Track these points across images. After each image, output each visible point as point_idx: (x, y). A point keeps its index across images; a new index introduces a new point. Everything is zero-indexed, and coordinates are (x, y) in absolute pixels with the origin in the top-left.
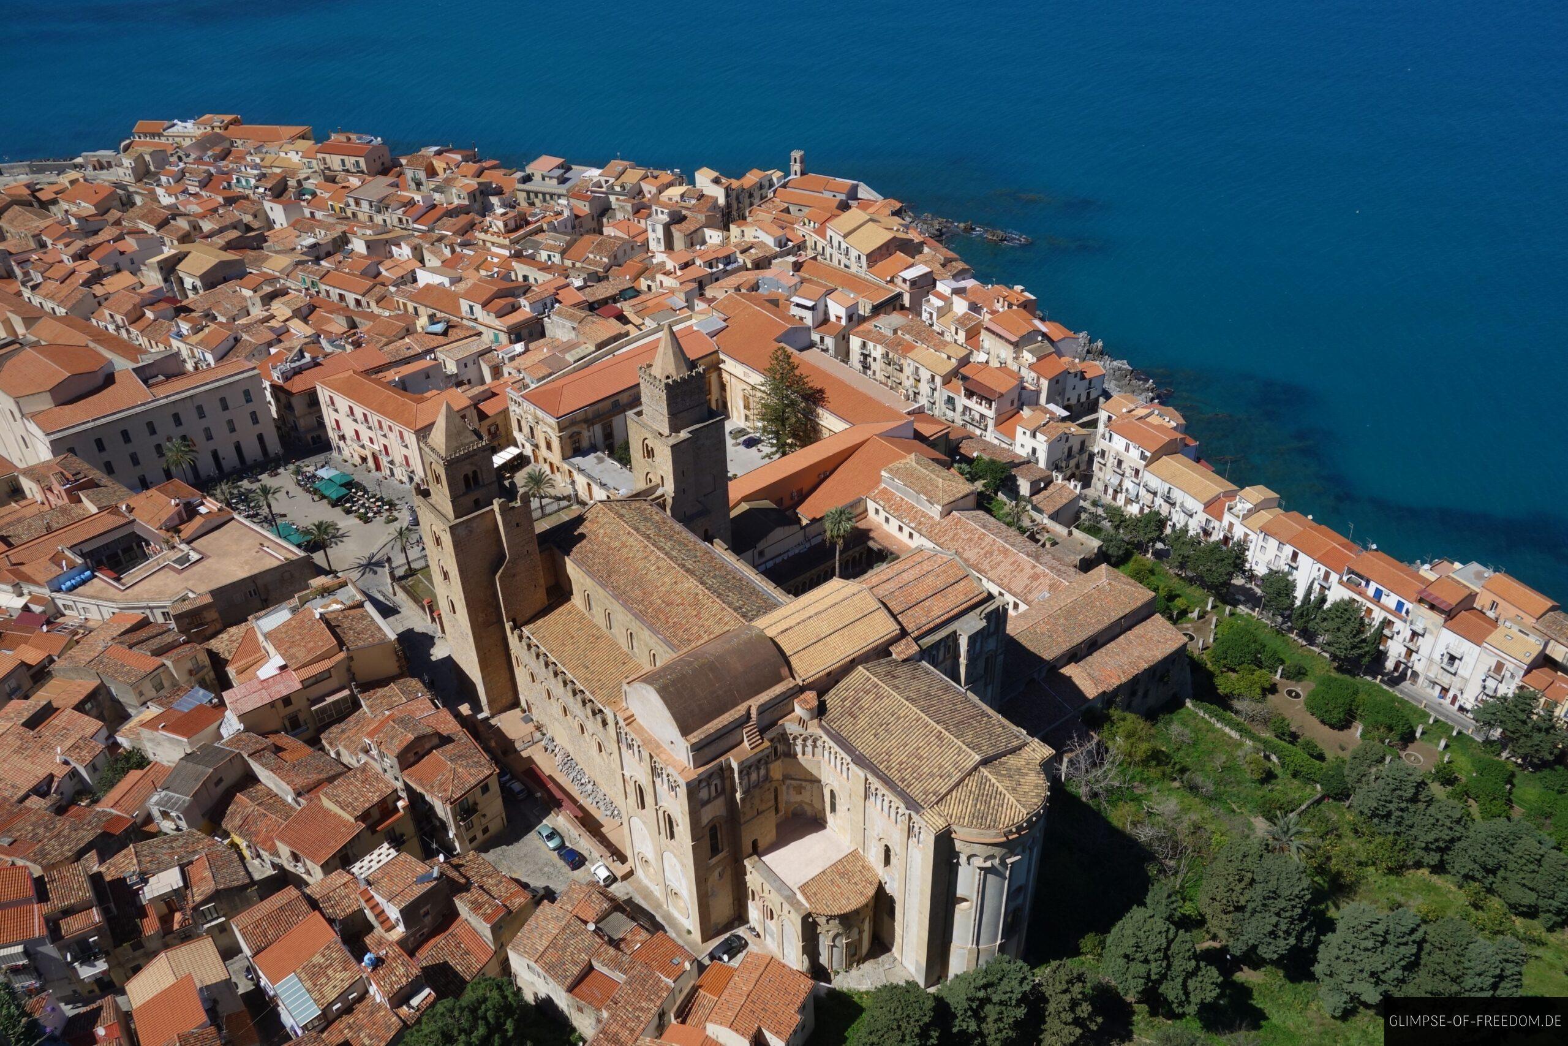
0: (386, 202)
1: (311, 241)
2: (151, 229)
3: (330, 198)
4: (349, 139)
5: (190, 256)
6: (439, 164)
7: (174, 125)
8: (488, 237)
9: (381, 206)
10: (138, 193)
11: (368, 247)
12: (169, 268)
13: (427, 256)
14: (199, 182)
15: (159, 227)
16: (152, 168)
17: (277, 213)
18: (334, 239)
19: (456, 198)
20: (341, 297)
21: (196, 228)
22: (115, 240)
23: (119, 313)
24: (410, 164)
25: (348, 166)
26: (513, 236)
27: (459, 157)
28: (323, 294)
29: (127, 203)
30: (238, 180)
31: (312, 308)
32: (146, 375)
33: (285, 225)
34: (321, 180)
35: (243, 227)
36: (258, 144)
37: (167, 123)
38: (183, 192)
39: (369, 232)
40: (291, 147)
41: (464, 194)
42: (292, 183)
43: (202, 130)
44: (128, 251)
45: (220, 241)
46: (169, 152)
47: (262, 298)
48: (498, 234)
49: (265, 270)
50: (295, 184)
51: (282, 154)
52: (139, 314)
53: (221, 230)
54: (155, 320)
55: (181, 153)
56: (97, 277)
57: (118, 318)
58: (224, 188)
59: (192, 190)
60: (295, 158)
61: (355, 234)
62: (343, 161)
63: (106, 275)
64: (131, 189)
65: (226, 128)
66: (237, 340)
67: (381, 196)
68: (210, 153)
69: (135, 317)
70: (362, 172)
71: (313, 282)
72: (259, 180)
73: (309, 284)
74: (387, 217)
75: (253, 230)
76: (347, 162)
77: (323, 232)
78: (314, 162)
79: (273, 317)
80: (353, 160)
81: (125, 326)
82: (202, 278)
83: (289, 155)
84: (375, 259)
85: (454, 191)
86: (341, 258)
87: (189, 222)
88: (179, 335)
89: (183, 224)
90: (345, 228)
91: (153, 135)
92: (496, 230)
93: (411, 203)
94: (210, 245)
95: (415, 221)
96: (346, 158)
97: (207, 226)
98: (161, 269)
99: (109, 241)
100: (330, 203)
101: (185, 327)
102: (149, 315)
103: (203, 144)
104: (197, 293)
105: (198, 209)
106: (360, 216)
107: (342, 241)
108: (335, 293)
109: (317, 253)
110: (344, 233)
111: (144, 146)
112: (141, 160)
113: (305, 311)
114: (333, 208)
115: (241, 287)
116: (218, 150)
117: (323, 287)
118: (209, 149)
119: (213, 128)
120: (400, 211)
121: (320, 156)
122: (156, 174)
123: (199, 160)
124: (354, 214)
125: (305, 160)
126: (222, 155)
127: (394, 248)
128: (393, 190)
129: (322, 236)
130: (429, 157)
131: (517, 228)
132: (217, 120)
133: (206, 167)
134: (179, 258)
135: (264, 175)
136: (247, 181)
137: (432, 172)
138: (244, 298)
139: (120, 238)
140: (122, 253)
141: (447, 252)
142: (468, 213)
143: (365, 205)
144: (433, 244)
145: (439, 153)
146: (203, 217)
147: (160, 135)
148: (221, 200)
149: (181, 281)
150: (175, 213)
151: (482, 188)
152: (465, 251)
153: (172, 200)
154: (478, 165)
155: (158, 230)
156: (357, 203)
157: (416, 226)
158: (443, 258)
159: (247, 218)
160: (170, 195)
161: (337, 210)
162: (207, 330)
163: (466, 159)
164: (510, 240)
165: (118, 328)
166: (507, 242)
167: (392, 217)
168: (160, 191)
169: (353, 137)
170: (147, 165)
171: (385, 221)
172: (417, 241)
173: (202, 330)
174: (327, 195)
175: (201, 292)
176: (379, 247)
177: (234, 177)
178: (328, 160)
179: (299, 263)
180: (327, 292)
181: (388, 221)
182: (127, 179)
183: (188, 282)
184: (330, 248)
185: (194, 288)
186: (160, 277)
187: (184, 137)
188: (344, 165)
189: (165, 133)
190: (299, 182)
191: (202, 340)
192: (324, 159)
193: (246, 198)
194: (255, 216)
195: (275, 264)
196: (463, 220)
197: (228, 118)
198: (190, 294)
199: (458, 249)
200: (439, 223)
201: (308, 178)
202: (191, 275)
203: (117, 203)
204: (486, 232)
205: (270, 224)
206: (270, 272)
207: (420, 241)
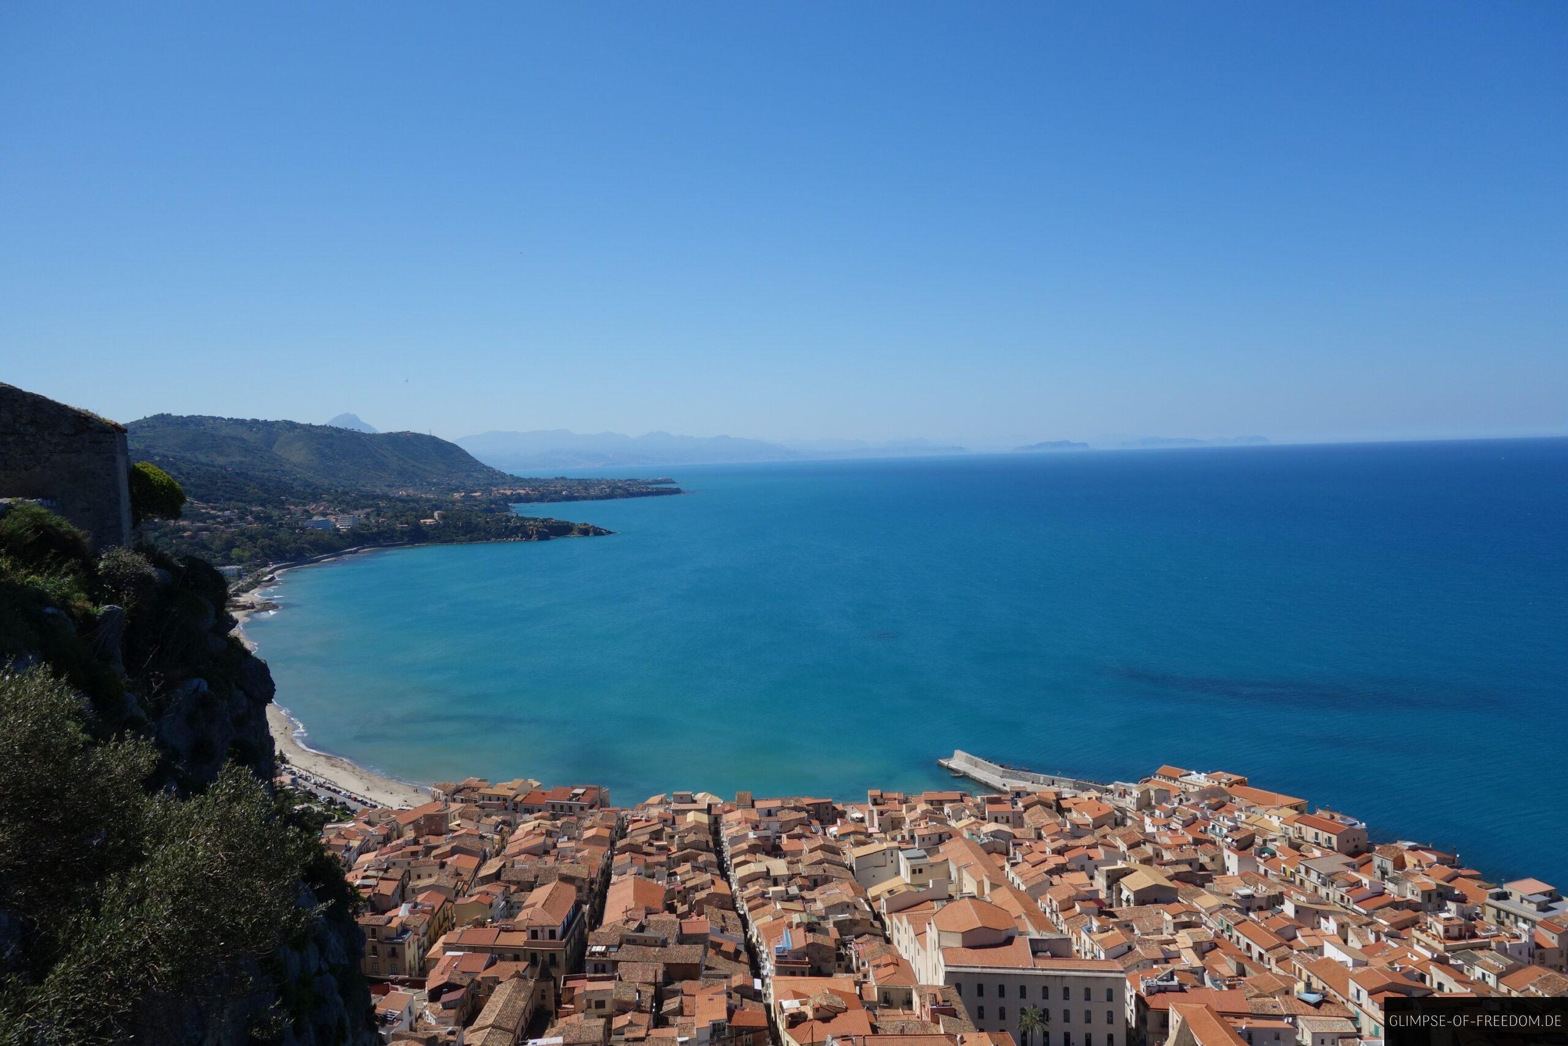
0: (1335, 877)
1: (1247, 891)
2: (1123, 847)
3: (1285, 862)
4: (1333, 818)
5: (1135, 873)
6: (1410, 860)
7: (1190, 775)
8: (1423, 937)
9: (1329, 880)
10: (1131, 818)
11: (1297, 912)
12: (1114, 879)
13: (1351, 937)
14: (1184, 821)
15: (1131, 847)
16: (1153, 803)
17: (1232, 861)
18: (1269, 896)
19: (1411, 892)
20: (1249, 946)
21: (1158, 855)
22: (1089, 847)
23: (1056, 900)
24: (1381, 852)
25: (1321, 840)
26: (1450, 943)
27: (1434, 858)
28: (1234, 939)
29: (1119, 823)
30: (1214, 827)
31: (1214, 946)
32: (1037, 948)
33: (1236, 874)
34: (1286, 844)
35: (1198, 867)
36: (1250, 804)
37: (1185, 772)
38: (1165, 826)
39: (1303, 898)
40: (1276, 812)
41: (1418, 891)
42: (1259, 840)
43: (1210, 783)
44: (1096, 858)
45: (1171, 871)
46: (1173, 794)
47: (1175, 925)
48: (1434, 937)
49: (1194, 904)
50: (1261, 843)
51: (1267, 817)
52: (1071, 905)
53: (1177, 863)
54: (1079, 914)
55: (1183, 797)
56: (1060, 870)
57: (1055, 903)
58: (1201, 831)
59: (1173, 826)
60: (1275, 822)
61: (1290, 897)
62: (1317, 834)
63: (1068, 870)
64: (1129, 814)
65: (1231, 786)
66: (1130, 949)
67: (1330, 871)
68: (1207, 802)
69: (1066, 907)
70: (1332, 848)
71: (1228, 925)
72: (1231, 831)
73: (1225, 927)
74: (1331, 891)
75: (1206, 870)
76: (1320, 836)
77: (1264, 888)
78: (1291, 829)
79: (1174, 942)
80: (1326, 835)
81: (1056, 912)
82: (1136, 893)
83: (1272, 819)
84: (1297, 924)
85: (1409, 885)
86: (1269, 915)
87: (1154, 849)
88: (1089, 931)
89: (1148, 849)
90: (1285, 890)
91: (1170, 778)
92: (1435, 932)
93: (1358, 884)
94: (1162, 872)
95: (1356, 903)
96: (1320, 832)
97: (1167, 856)
98: (1108, 877)
99: (1084, 846)
100: (1283, 865)
101: (1095, 924)
102: (1078, 908)
103: (1204, 794)
104: (1129, 905)
105: (1166, 841)
106: (1307, 883)
107: (1279, 899)
108: (1244, 941)
109: (1248, 904)
110: (1281, 894)
111: (1155, 784)
112: (1147, 794)
113: (1206, 946)
114: (1285, 872)
115: (1164, 910)
116: (1214, 801)
117: (1235, 933)
118: (1208, 798)
119: (1220, 783)
120: (1344, 890)
121: (1297, 825)
122: (1154, 808)
123: (1195, 806)
124: (1302, 882)
125: (1283, 826)
126: (1217, 806)
127: (1322, 920)
128: (1345, 868)
129: (1262, 891)
130: (1401, 851)
131: (1460, 937)
132: (1225, 777)
133: (1194, 811)
134: (1125, 873)
135: (1238, 828)
136: (1220, 829)
137: (1400, 864)
138: (1162, 920)
139: (1094, 846)
140: (1090, 858)
141: (1372, 938)
142: (1416, 911)
143: (1314, 876)
144: (1360, 927)
145: (1413, 849)
146: (1168, 848)
147: (1175, 780)
148: (1190, 839)
149: (1120, 891)
150: (1149, 839)
151: (1441, 890)
152: (1390, 942)
153: (1154, 830)
154: (1452, 870)
155: (1128, 849)
156: (1307, 872)
157: (1356, 907)
158: (1366, 943)
159: (1204, 859)
160: (1153, 826)
161: (1288, 873)
162: (1110, 933)
163: (1441, 862)
164: (1445, 947)
165: (1052, 911)
166: (1441, 947)
167: (1335, 893)
168: (1148, 820)
169: (1337, 816)
170: (1150, 799)
171: (1328, 894)
172: (1346, 919)
173: (1107, 931)
174: (1284, 858)
175: (1132, 905)
176: (1308, 916)
177: (1212, 824)
178: (1303, 831)
179: (1226, 906)
180: (1238, 938)
181: (1331, 896)
182: (1131, 806)
183: (1125, 894)
184: (1264, 904)
185: (1128, 900)
186: (1105, 884)
187: (1194, 785)
188: (1317, 838)
189: (1180, 779)
190: (1265, 841)
191: (1102, 940)
192: (1300, 829)
193: (1214, 843)
194: (1213, 860)
195: (1205, 900)
196: (1408, 914)
197: (1235, 778)
198: (1124, 904)
199: (1384, 939)
200: (1380, 911)
201: (1275, 840)
202: (1129, 889)
203: (1112, 821)
204: (1423, 931)
205: (1224, 870)
206: (1198, 907)
207: (1349, 921)
